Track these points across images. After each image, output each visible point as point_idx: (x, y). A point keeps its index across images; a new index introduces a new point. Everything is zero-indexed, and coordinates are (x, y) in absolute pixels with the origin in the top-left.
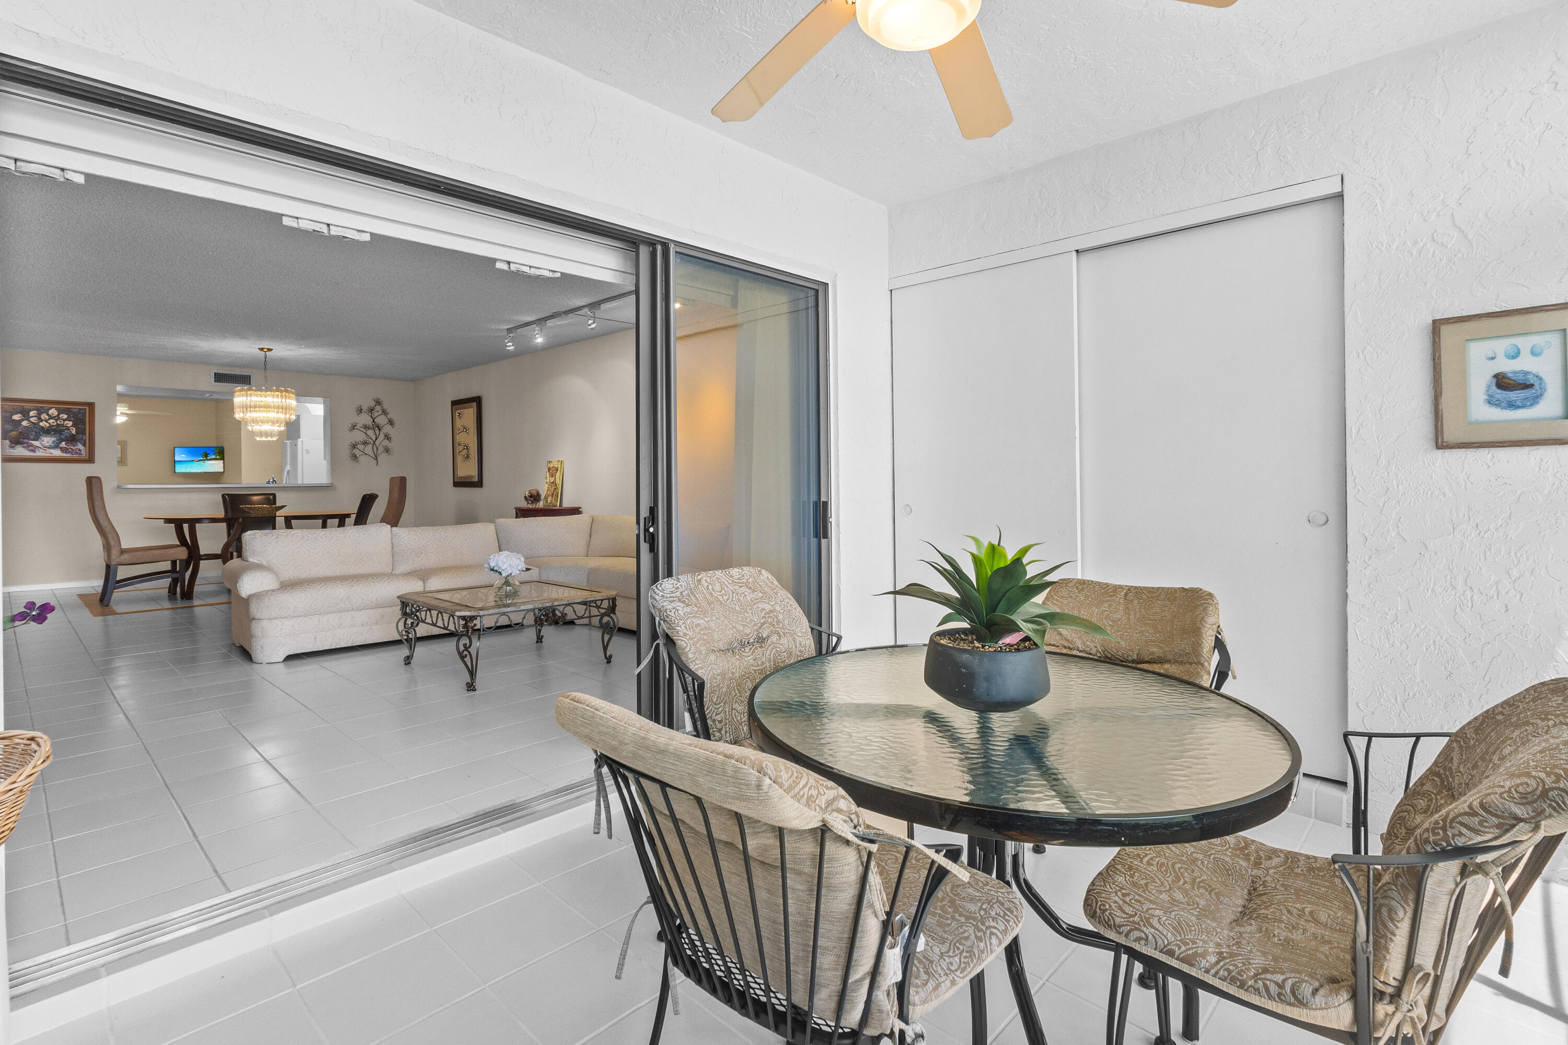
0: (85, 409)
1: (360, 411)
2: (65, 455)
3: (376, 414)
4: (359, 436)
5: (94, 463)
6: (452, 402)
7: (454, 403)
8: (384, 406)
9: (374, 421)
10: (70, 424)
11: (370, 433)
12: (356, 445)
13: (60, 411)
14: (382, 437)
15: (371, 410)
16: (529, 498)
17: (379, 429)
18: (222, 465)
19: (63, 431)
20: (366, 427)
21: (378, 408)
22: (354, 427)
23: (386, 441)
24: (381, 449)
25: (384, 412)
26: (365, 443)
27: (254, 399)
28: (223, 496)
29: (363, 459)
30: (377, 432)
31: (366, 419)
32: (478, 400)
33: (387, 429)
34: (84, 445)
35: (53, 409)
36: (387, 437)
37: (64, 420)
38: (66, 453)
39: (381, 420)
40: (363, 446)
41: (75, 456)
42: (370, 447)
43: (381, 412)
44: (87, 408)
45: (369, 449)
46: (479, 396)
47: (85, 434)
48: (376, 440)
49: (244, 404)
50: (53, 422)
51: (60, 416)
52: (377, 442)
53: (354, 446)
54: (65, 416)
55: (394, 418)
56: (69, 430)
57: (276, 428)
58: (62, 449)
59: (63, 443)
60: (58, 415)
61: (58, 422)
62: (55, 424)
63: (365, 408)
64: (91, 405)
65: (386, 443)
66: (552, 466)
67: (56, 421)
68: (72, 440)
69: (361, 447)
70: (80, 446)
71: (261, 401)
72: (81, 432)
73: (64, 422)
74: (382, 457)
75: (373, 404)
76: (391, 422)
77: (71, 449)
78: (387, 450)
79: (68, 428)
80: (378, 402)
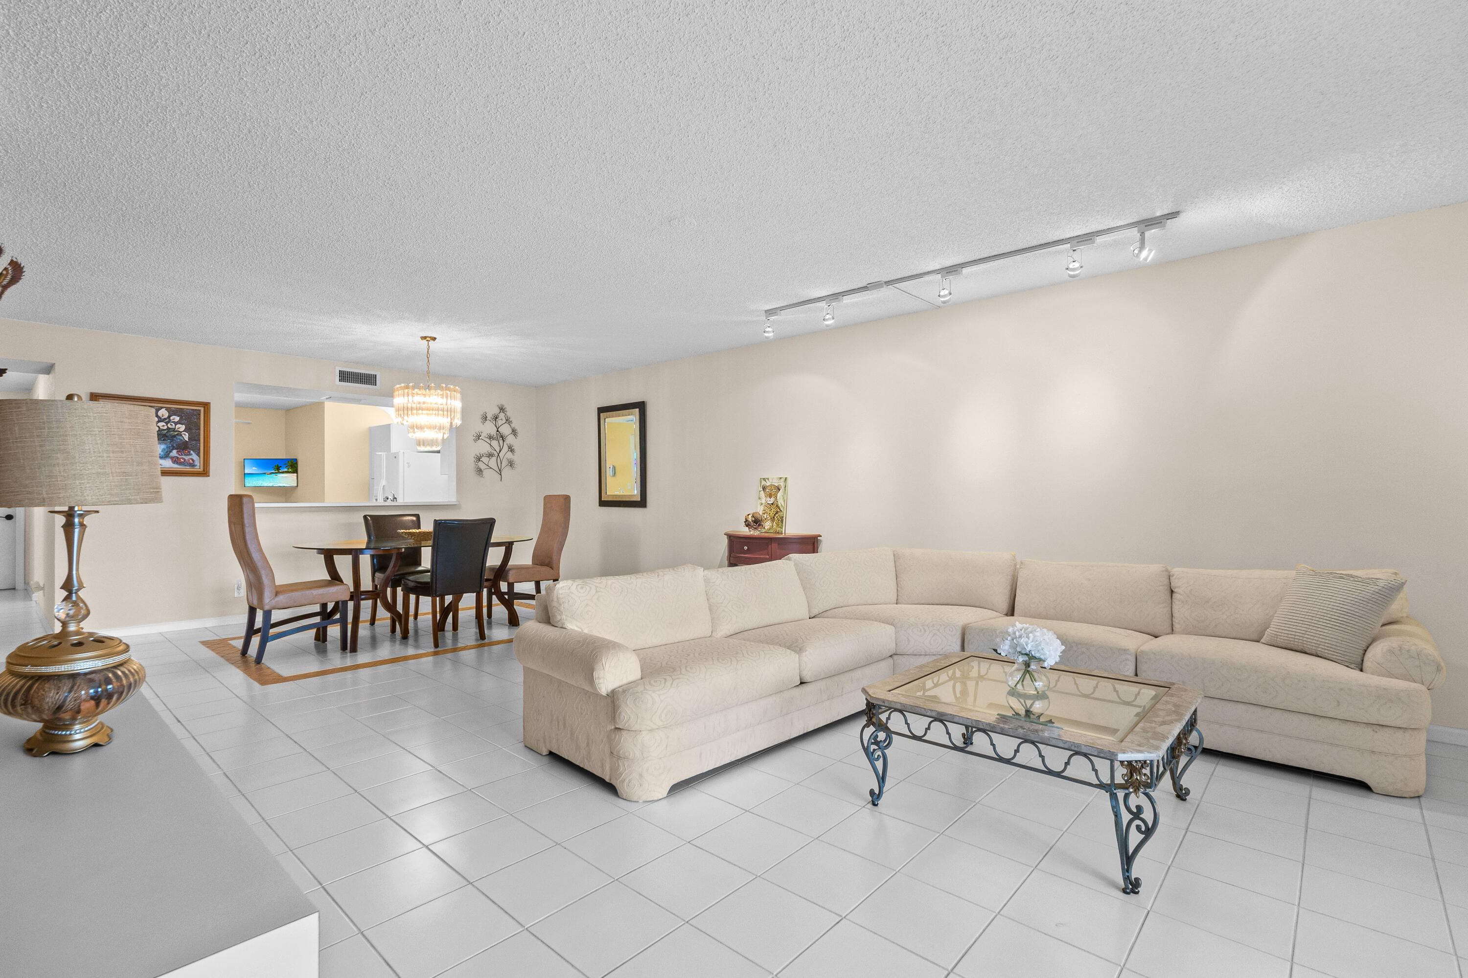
0: (200, 410)
1: (485, 418)
2: (176, 466)
3: (500, 422)
4: (483, 447)
5: (209, 476)
6: (598, 408)
7: (601, 410)
8: (508, 414)
9: (498, 431)
10: (182, 428)
11: (495, 443)
12: (481, 457)
13: (172, 412)
14: (505, 448)
15: (496, 418)
16: (752, 524)
17: (503, 439)
18: (296, 478)
19: (175, 436)
20: (491, 437)
21: (502, 415)
22: (478, 437)
23: (509, 453)
24: (505, 463)
25: (508, 421)
26: (490, 455)
27: (418, 399)
28: (365, 517)
29: (487, 473)
30: (501, 442)
31: (489, 428)
32: (641, 406)
33: (510, 440)
34: (198, 455)
35: (164, 409)
36: (511, 449)
37: (176, 423)
38: (177, 463)
39: (505, 430)
40: (488, 459)
41: (188, 469)
42: (494, 459)
43: (504, 421)
44: (202, 409)
45: (493, 462)
46: (644, 402)
47: (199, 440)
48: (500, 452)
49: (405, 405)
50: (163, 426)
51: (172, 418)
52: (501, 455)
53: (479, 459)
54: (177, 419)
55: (516, 428)
56: (181, 435)
57: (438, 436)
58: (175, 460)
59: (175, 452)
60: (169, 417)
61: (169, 425)
62: (166, 427)
63: (489, 416)
64: (206, 406)
65: (509, 455)
66: (768, 484)
67: (167, 423)
68: (184, 447)
69: (485, 459)
70: (194, 456)
71: (424, 403)
72: (194, 438)
73: (176, 425)
74: (506, 471)
75: (497, 411)
76: (514, 432)
77: (182, 458)
78: (511, 464)
79: (180, 434)
80: (502, 409)
